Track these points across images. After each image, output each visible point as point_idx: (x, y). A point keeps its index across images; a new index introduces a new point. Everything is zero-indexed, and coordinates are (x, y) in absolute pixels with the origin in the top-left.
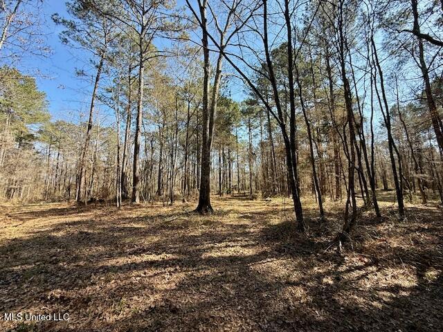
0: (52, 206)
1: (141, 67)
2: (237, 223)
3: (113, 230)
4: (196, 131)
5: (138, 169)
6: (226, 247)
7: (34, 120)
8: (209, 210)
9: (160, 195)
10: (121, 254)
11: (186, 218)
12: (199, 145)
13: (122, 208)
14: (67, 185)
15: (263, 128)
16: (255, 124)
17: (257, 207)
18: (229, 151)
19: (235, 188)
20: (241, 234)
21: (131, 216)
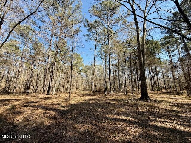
0: (86, 92)
1: (109, 40)
2: (169, 109)
3: (106, 103)
4: (135, 60)
5: (111, 79)
6: (165, 122)
7: (81, 66)
8: (148, 99)
9: (120, 90)
10: (111, 113)
11: (136, 102)
12: (137, 66)
13: (107, 95)
14: (89, 86)
15: (180, 50)
16: (173, 49)
17: (183, 100)
18: (156, 67)
19: (163, 88)
20: (175, 116)
21: (111, 98)
